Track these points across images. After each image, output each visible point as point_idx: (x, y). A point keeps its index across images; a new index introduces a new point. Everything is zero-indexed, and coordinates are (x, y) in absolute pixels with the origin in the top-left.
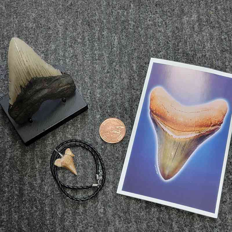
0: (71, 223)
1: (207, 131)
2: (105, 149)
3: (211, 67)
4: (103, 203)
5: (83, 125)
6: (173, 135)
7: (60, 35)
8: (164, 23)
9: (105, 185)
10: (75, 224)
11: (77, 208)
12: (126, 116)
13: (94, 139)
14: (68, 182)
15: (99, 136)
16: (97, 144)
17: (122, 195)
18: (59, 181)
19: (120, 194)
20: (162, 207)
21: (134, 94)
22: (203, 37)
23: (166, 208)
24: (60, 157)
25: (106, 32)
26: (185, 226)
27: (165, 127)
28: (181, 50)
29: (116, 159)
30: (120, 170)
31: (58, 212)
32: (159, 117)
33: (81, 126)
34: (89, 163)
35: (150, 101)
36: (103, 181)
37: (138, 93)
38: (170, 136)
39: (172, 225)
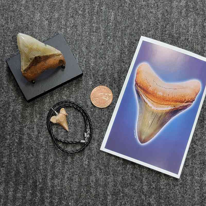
0: (60, 170)
1: (181, 106)
2: (94, 112)
3: (192, 50)
4: (88, 157)
5: (77, 89)
6: (152, 106)
7: (64, 5)
8: (156, 5)
9: (91, 142)
10: (63, 172)
11: (66, 159)
12: (115, 85)
13: (86, 102)
14: (61, 136)
15: (90, 100)
16: (88, 107)
17: (104, 152)
18: (53, 135)
19: (102, 151)
20: (136, 165)
21: (124, 66)
22: (188, 21)
23: (139, 166)
24: (55, 115)
25: (104, 7)
26: (153, 182)
27: (147, 98)
28: (167, 32)
29: (102, 122)
30: (104, 131)
31: (50, 160)
32: (142, 90)
33: (75, 90)
34: (79, 122)
35: (136, 74)
36: (90, 138)
37: (127, 66)
38: (149, 107)
39: (142, 180)
